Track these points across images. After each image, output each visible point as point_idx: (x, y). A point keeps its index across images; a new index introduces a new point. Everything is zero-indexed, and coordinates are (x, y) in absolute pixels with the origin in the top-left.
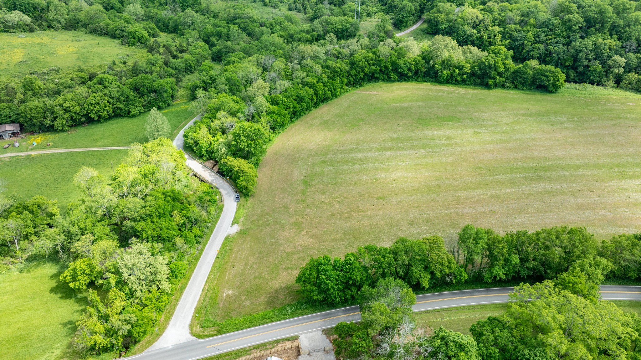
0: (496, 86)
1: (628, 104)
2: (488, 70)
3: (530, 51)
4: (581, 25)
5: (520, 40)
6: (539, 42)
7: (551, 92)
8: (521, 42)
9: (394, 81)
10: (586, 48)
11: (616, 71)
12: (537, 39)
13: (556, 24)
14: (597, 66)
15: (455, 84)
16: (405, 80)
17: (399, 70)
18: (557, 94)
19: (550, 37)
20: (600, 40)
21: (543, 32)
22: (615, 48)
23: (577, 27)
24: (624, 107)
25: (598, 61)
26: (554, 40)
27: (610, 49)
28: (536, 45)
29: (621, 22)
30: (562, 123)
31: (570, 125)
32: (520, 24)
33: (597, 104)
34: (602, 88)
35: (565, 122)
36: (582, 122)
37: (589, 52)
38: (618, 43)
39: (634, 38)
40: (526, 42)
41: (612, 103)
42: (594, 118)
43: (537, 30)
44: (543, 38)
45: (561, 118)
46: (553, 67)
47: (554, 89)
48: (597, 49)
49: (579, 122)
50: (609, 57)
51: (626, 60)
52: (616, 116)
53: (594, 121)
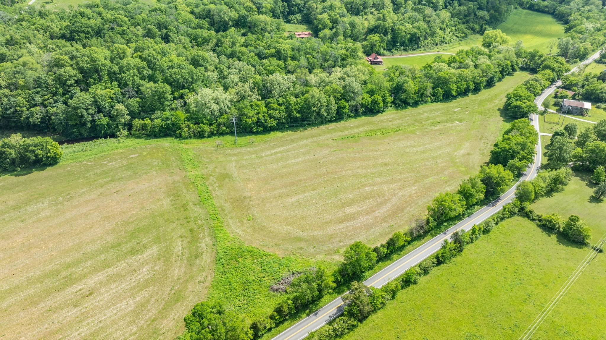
1: (132, 156)
3: (28, 118)
4: (76, 79)
5: (11, 108)
6: (35, 105)
7: (51, 165)
8: (12, 110)
10: (83, 103)
11: (122, 120)
12: (32, 102)
13: (50, 82)
14: (102, 119)
18: (58, 165)
19: (46, 97)
20: (99, 92)
21: (37, 93)
22: (114, 96)
23: (73, 82)
24: (125, 163)
25: (101, 114)
26: (51, 100)
27: (111, 98)
28: (33, 109)
29: (116, 69)
30: (39, 213)
31: (47, 213)
32: (8, 86)
33: (98, 167)
34: (114, 140)
35: (43, 209)
36: (65, 203)
37: (90, 107)
38: (117, 90)
39: (130, 84)
40: (18, 108)
41: (116, 160)
42: (84, 190)
43: (30, 92)
44: (38, 99)
45: (43, 203)
46: (39, 137)
47: (53, 161)
48: (97, 101)
49: (61, 203)
50: (112, 107)
51: (128, 107)
52: (110, 179)
53: (80, 196)
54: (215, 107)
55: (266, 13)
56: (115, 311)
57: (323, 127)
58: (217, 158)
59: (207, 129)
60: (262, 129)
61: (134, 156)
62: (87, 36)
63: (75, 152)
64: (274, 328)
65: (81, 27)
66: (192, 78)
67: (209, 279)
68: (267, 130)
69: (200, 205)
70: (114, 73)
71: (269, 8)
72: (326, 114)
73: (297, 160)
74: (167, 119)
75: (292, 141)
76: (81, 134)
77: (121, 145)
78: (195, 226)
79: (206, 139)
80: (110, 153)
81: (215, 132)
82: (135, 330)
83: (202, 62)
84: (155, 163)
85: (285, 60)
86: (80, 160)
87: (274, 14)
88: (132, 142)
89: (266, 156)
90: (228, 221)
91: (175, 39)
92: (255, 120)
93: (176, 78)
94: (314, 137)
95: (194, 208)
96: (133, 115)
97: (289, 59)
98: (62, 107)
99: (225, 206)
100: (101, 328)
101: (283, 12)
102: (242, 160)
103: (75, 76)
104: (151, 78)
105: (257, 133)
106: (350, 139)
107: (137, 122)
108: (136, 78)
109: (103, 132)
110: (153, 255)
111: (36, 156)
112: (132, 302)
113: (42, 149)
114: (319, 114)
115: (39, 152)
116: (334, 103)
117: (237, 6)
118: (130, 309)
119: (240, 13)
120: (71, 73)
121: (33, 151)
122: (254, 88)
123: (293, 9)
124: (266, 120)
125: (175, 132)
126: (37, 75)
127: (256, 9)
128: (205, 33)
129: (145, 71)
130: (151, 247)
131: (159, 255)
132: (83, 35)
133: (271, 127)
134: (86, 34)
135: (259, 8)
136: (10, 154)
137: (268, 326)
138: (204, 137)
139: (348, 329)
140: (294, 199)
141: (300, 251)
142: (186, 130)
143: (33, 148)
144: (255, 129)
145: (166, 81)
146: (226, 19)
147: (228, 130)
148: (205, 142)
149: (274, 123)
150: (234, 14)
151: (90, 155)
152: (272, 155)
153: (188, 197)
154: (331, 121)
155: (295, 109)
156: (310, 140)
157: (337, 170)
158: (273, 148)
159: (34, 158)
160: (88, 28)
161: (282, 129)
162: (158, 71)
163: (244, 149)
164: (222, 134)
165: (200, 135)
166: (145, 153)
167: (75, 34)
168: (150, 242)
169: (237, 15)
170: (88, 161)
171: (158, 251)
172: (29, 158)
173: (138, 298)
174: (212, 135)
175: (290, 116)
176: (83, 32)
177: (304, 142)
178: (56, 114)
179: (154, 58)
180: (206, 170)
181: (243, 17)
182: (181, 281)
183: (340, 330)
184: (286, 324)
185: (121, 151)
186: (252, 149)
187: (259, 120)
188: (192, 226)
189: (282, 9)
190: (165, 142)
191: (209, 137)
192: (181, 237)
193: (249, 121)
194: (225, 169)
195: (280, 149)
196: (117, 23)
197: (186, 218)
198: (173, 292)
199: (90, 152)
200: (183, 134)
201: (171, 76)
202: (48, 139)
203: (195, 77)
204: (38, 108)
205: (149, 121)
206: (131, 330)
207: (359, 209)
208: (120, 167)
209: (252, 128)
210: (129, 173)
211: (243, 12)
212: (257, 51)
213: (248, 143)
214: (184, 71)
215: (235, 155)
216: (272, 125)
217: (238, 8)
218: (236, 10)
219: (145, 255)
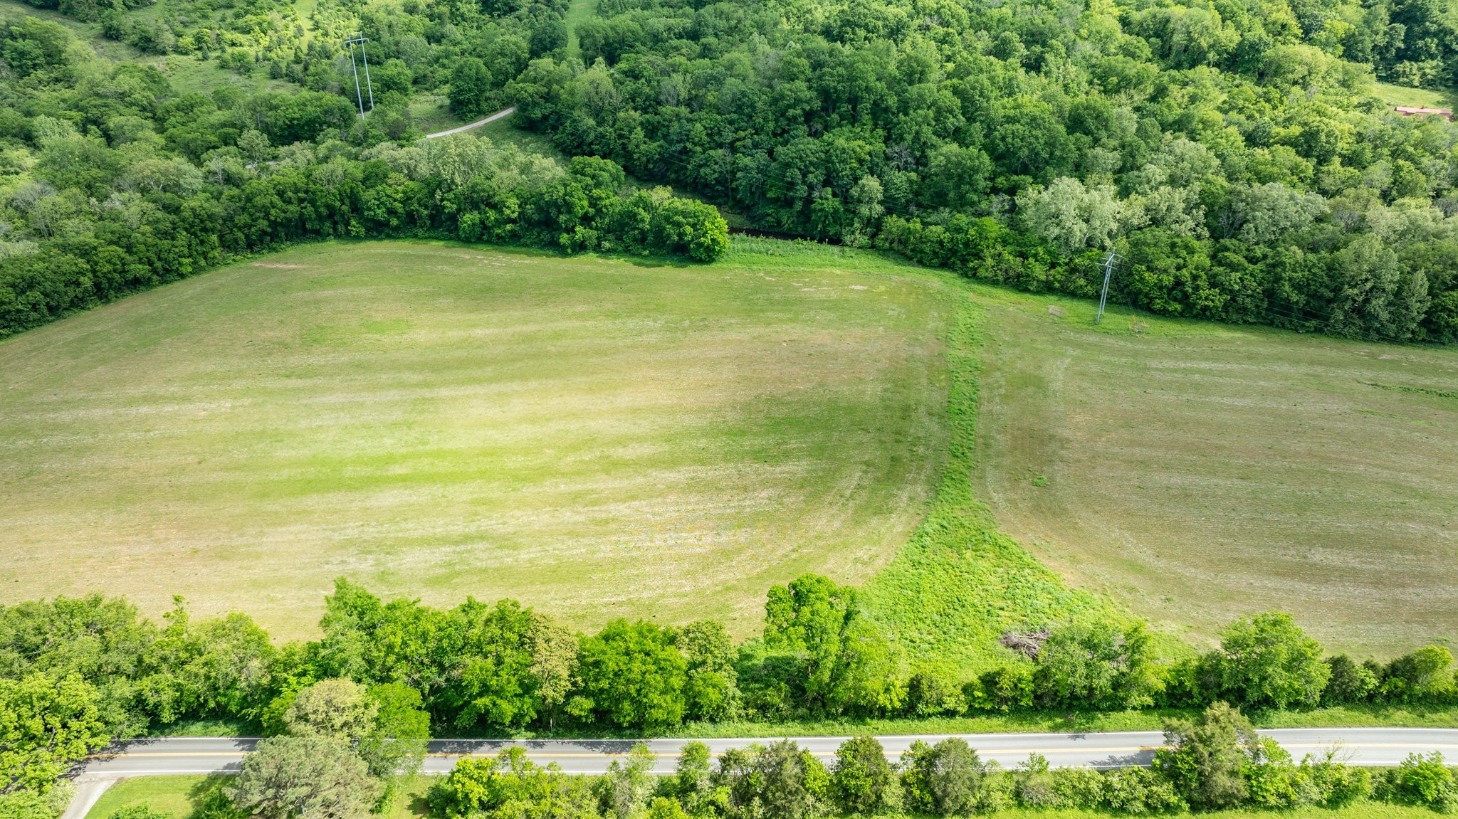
0: (580, 247)
1: (853, 287)
2: (553, 212)
4: (808, 108)
5: (678, 142)
6: (721, 146)
7: (700, 261)
8: (679, 147)
9: (358, 238)
10: (801, 158)
11: (864, 210)
12: (716, 138)
13: (759, 105)
14: (827, 201)
15: (497, 244)
16: (389, 237)
17: (366, 213)
18: (713, 265)
19: (742, 134)
20: (841, 142)
21: (731, 122)
22: (868, 158)
23: (799, 111)
24: (834, 295)
25: (829, 190)
26: (748, 142)
27: (861, 162)
28: (712, 153)
29: (892, 101)
30: (641, 334)
31: (653, 338)
32: (688, 104)
33: (781, 288)
34: (836, 249)
35: (651, 331)
36: (690, 332)
37: (812, 169)
38: (879, 146)
39: (909, 138)
40: (689, 145)
41: (820, 285)
42: (733, 321)
43: (719, 117)
44: (728, 136)
45: (655, 321)
46: (698, 202)
47: (704, 254)
48: (829, 160)
49: (684, 330)
50: (856, 180)
51: (885, 185)
52: (790, 316)
53: (722, 328)
54: (1079, 230)
55: (1325, 45)
56: (671, 542)
57: (1363, 350)
58: (1033, 341)
59: (1039, 271)
60: (1179, 307)
61: (858, 287)
62: (870, 35)
63: (752, 250)
64: (964, 716)
65: (865, 16)
66: (1052, 154)
67: (880, 562)
68: (1193, 312)
69: (941, 417)
70: (886, 110)
71: (1341, 33)
72: (1385, 316)
73: (1239, 403)
74: (958, 230)
75: (1250, 357)
76: (779, 222)
77: (844, 261)
78: (908, 455)
79: (1027, 295)
80: (816, 270)
81: (1057, 285)
82: (687, 589)
83: (1091, 123)
84: (891, 313)
85: (1323, 160)
86: (755, 267)
87: (1350, 49)
88: (869, 263)
89: (1157, 369)
90: (984, 471)
91: (1055, 69)
92: (1168, 280)
93: (1013, 145)
94: (1320, 364)
95: (926, 420)
96: (891, 205)
97: (1337, 160)
98: (761, 156)
99: (996, 440)
100: (632, 558)
101: (1381, 51)
102: (1091, 361)
103: (808, 102)
104: (958, 135)
105: (1164, 314)
106: (1435, 398)
107: (895, 223)
108: (925, 127)
109: (820, 226)
110: (794, 474)
111: (681, 235)
112: (709, 539)
113: (694, 226)
114: (1360, 311)
115: (689, 229)
116: (1424, 292)
117: (1245, 19)
118: (699, 550)
119: (1247, 35)
120: (802, 95)
121: (679, 225)
122: (1197, 206)
123: (1420, 43)
124: (1197, 288)
125: (964, 261)
126: (743, 88)
127: (1299, 32)
128: (1133, 68)
129: (952, 119)
130: (799, 459)
131: (805, 479)
132: (862, 33)
133: (1205, 308)
134: (869, 31)
135: (1307, 31)
136: (643, 221)
137: (950, 704)
138: (1026, 290)
139: (1147, 805)
140: (1176, 480)
141: (1125, 593)
142: (990, 262)
143: (681, 219)
144: (1158, 304)
145: (990, 149)
146: (1204, 45)
147: (1089, 290)
148: (1024, 300)
149: (1218, 300)
150: (1230, 37)
151: (776, 264)
152: (1176, 371)
153: (925, 394)
154: (1395, 340)
155: (1290, 279)
156: (1303, 369)
157: (1344, 456)
158: (1188, 357)
159: (676, 238)
160: (878, 19)
161: (1235, 323)
162: (978, 124)
163: (1109, 340)
164: (1073, 295)
165: (1019, 283)
166: (882, 288)
167: (849, 29)
168: (801, 450)
169: (1237, 39)
170: (767, 273)
171: (808, 472)
172: (669, 236)
173: (724, 539)
174: (1047, 288)
175: (1270, 294)
176: (866, 27)
177: (1285, 368)
178: (746, 169)
179: (981, 95)
180: (993, 357)
181: (1252, 46)
182: (820, 543)
183: (1122, 794)
184: (996, 721)
185: (838, 272)
186: (1129, 345)
187: (1178, 283)
188: (902, 451)
189: (1381, 40)
190: (936, 279)
191: (1038, 292)
192: (867, 464)
193: (1151, 278)
194: (1040, 367)
195: (1204, 365)
196: (940, 17)
197: (898, 433)
198: (794, 556)
199: (779, 259)
200: (982, 273)
201: (1003, 139)
202: (712, 209)
203: (1058, 153)
204: (720, 151)
205: (919, 226)
206: (681, 586)
207: (1355, 563)
208: (820, 301)
209: (1151, 299)
210: (831, 316)
211: (1259, 32)
212: (1250, 126)
213: (1128, 330)
214: (1038, 133)
215: (1078, 345)
216: (1211, 304)
217: (1246, 22)
218: (1238, 26)
219: (778, 469)
